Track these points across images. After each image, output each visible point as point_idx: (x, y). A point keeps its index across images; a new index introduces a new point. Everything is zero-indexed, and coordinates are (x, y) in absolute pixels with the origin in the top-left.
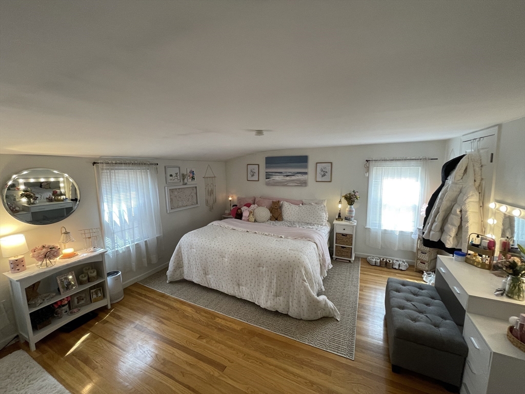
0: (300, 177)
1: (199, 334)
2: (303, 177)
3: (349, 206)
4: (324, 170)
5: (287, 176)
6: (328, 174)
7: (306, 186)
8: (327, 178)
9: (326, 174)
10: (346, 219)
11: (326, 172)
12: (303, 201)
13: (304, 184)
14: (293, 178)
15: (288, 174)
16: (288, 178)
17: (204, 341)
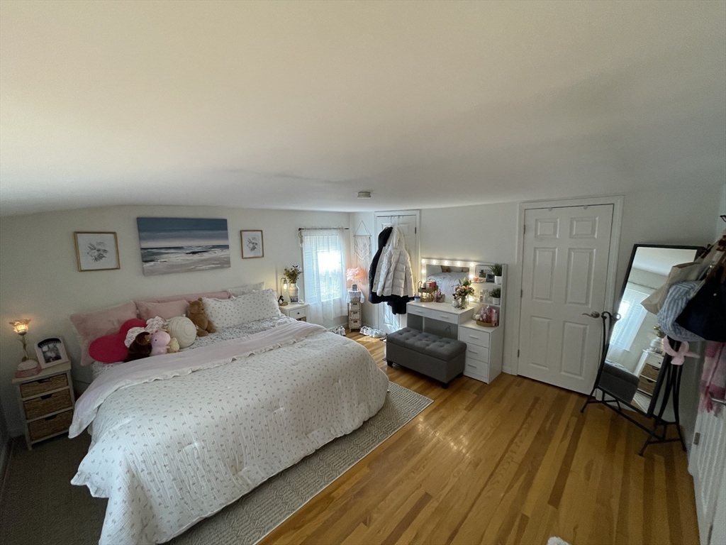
0: (218, 253)
1: (360, 523)
2: (223, 253)
3: (292, 285)
4: (253, 241)
5: (194, 253)
6: (259, 247)
7: (230, 267)
8: (258, 252)
9: (256, 246)
10: (294, 300)
11: (256, 244)
12: (229, 290)
13: (225, 263)
14: (206, 255)
15: (196, 250)
16: (196, 257)
17: (375, 516)
